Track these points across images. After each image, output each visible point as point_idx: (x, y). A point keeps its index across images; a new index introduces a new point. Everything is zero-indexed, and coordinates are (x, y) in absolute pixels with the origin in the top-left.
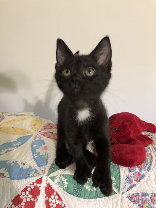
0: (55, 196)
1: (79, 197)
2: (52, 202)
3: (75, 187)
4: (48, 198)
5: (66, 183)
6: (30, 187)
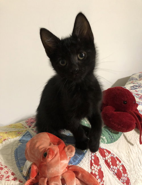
0: (106, 153)
1: (115, 141)
2: (108, 159)
3: (109, 137)
4: (104, 158)
5: (104, 138)
6: (92, 159)
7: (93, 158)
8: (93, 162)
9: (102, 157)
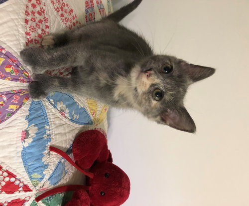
6: (16, 180)
7: (17, 182)
8: (13, 179)
9: (9, 201)
